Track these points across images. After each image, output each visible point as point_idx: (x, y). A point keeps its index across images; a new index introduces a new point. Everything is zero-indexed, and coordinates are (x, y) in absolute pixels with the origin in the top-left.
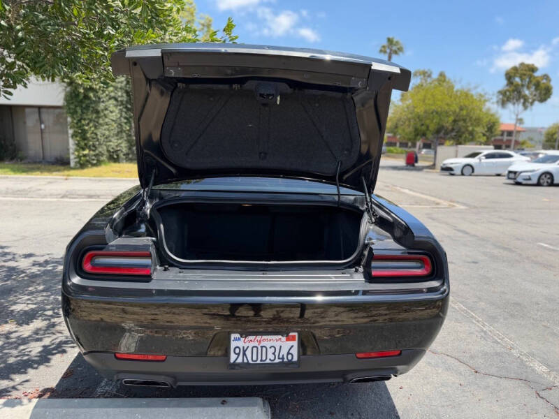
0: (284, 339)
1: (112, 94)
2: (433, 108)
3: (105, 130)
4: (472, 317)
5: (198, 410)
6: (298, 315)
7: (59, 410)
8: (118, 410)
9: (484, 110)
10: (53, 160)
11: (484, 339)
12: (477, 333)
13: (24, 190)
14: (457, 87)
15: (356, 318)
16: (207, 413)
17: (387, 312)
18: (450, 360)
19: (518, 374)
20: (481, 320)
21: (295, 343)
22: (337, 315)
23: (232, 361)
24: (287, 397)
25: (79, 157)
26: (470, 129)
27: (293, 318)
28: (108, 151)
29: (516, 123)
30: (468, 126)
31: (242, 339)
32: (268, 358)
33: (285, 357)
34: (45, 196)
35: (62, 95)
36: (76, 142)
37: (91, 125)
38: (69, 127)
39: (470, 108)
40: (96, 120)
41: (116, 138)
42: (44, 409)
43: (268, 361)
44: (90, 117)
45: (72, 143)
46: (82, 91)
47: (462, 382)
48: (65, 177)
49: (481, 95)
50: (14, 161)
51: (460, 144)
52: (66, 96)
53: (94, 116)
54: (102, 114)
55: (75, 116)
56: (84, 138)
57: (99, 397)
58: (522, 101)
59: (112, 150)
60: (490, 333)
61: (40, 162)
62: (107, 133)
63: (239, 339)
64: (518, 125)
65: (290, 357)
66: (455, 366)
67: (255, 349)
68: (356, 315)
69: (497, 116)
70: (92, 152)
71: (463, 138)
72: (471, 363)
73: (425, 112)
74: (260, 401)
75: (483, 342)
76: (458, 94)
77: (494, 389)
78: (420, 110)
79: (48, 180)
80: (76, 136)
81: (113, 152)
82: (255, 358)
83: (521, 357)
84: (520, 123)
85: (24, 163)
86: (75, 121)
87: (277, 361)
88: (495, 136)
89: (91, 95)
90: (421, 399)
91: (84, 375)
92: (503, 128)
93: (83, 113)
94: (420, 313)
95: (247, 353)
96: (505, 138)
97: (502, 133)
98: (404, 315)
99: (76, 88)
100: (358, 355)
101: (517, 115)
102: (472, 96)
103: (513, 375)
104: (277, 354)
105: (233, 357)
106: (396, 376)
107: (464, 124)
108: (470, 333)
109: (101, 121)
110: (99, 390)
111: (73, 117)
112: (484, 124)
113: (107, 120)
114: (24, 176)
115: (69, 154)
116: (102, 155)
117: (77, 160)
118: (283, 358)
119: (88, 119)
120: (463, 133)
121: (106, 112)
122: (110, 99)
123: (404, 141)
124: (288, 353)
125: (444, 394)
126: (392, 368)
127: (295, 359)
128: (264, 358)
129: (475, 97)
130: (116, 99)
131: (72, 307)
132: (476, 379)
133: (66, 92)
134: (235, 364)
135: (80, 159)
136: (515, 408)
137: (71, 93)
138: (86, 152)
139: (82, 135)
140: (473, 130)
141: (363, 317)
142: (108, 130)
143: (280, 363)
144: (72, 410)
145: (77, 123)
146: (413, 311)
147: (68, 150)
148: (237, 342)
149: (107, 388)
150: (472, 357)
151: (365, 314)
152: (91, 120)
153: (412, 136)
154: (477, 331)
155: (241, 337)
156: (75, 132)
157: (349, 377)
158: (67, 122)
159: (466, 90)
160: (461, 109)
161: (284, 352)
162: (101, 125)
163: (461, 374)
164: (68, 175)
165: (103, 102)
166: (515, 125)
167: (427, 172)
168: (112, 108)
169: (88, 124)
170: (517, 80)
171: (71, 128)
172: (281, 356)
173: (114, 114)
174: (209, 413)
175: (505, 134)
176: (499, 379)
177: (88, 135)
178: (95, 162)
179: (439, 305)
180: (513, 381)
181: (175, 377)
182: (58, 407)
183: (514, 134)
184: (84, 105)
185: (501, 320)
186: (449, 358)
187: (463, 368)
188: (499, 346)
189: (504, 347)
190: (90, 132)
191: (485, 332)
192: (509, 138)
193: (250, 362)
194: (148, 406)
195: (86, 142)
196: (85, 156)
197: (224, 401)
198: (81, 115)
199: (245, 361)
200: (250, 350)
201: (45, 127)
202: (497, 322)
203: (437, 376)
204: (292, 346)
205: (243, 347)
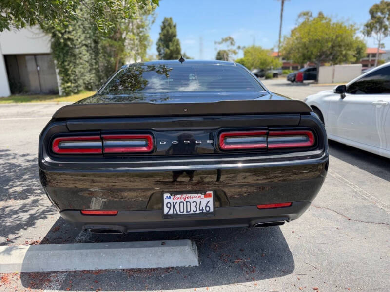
0: (203, 196)
1: (84, 42)
2: (316, 37)
3: (81, 68)
4: (346, 182)
5: (145, 249)
6: (216, 180)
7: (48, 252)
8: (88, 251)
9: (354, 38)
10: (47, 92)
11: (355, 196)
12: (350, 193)
13: (29, 113)
14: (334, 21)
15: (258, 180)
16: (152, 251)
17: (281, 175)
18: (329, 212)
19: (382, 220)
20: (352, 184)
21: (211, 199)
22: (244, 178)
23: (165, 212)
24: (209, 239)
25: (65, 88)
26: (344, 52)
27: (212, 181)
28: (85, 83)
29: (379, 47)
30: (342, 51)
31: (172, 197)
32: (192, 211)
33: (204, 209)
34: (43, 116)
35: (49, 45)
36: (62, 78)
37: (71, 65)
38: (56, 67)
39: (344, 36)
40: (74, 61)
41: (89, 73)
42: (37, 252)
43: (192, 212)
44: (69, 59)
45: (59, 79)
46: (62, 41)
47: (339, 227)
48: (56, 103)
49: (351, 26)
50: (22, 93)
51: (337, 64)
52: (52, 45)
53: (73, 58)
54: (78, 57)
55: (59, 59)
56: (67, 75)
57: (77, 243)
58: (383, 29)
59: (87, 83)
60: (359, 193)
61: (39, 94)
62: (82, 70)
63: (170, 197)
64: (380, 48)
65: (208, 209)
66: (334, 216)
67: (182, 204)
68: (258, 177)
69: (364, 42)
70: (73, 85)
71: (338, 60)
72: (346, 213)
73: (310, 42)
74: (189, 242)
75: (355, 199)
76: (335, 26)
77: (363, 231)
78: (305, 40)
79: (45, 106)
80: (61, 74)
81: (88, 84)
82: (182, 210)
83: (384, 208)
84: (382, 48)
85: (29, 95)
86: (60, 63)
87: (198, 212)
88: (363, 58)
89: (69, 43)
90: (308, 239)
91: (67, 229)
92: (368, 51)
93: (64, 56)
94: (306, 175)
95: (176, 206)
96: (371, 59)
97: (368, 56)
98: (293, 177)
99: (58, 39)
100: (259, 207)
101: (379, 41)
102: (345, 27)
103: (377, 221)
104: (198, 207)
105: (166, 210)
106: (288, 222)
107: (340, 49)
108: (345, 193)
109: (77, 62)
110: (77, 239)
111: (57, 60)
112: (355, 49)
113: (81, 61)
114: (28, 103)
115: (57, 87)
116: (80, 86)
117: (63, 90)
118: (203, 210)
119: (69, 61)
120: (339, 56)
121: (81, 55)
122: (82, 46)
123: (295, 65)
124: (206, 206)
125: (325, 235)
126: (285, 216)
127: (212, 210)
128: (189, 210)
129: (347, 28)
130: (86, 46)
131: (48, 180)
132: (349, 225)
133: (52, 43)
134: (167, 216)
135: (66, 90)
136: (379, 243)
137: (55, 43)
138: (69, 84)
139: (65, 72)
140: (346, 54)
141: (263, 179)
142: (83, 68)
143: (200, 213)
144: (56, 252)
145: (61, 64)
146: (300, 173)
147: (57, 83)
148: (168, 199)
149: (83, 237)
150: (346, 210)
151: (265, 177)
152: (70, 62)
153: (301, 60)
154: (350, 192)
155: (171, 195)
156: (60, 71)
157: (253, 223)
158: (54, 64)
159: (340, 23)
160: (337, 37)
161: (203, 205)
162: (78, 64)
163: (338, 221)
164: (58, 101)
165: (78, 48)
166: (378, 49)
167: (312, 86)
168: (85, 52)
169: (69, 65)
170: (379, 14)
171: (57, 68)
172: (201, 209)
173: (86, 56)
174: (153, 251)
175: (371, 56)
176: (367, 224)
177: (69, 72)
178: (76, 91)
179: (320, 169)
180: (377, 225)
181: (126, 226)
182: (47, 250)
183: (377, 56)
184: (65, 51)
185: (368, 184)
186: (329, 210)
187: (339, 217)
188: (367, 201)
189: (370, 202)
190: (70, 70)
191: (356, 192)
192: (374, 59)
193: (179, 213)
194: (109, 247)
195: (68, 77)
196: (68, 87)
197: (163, 243)
198: (63, 58)
199: (175, 212)
200: (178, 205)
201: (40, 68)
202: (365, 185)
203: (320, 223)
204: (209, 201)
205: (173, 203)
